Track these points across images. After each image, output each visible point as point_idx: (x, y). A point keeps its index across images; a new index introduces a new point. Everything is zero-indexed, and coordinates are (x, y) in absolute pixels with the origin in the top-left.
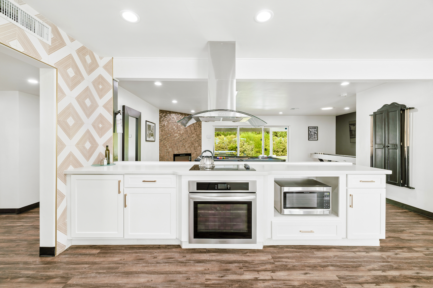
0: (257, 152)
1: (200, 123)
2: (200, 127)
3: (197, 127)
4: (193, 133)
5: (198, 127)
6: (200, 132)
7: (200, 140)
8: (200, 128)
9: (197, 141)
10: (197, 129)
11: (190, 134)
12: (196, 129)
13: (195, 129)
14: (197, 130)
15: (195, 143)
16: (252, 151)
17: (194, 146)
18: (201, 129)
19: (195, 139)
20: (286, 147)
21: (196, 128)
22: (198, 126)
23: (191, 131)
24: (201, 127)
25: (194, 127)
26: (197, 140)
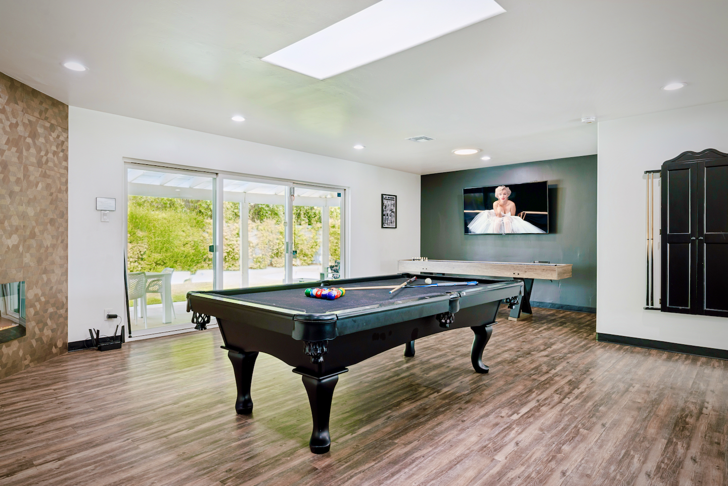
0: (157, 264)
1: (62, 138)
2: (61, 154)
3: (50, 155)
4: (32, 178)
5: (55, 153)
6: (63, 180)
7: (64, 215)
8: (64, 163)
9: (52, 221)
10: (50, 164)
11: (18, 181)
12: (47, 161)
13: (40, 164)
14: (51, 169)
15: (42, 232)
16: (140, 262)
17: (40, 246)
18: (66, 168)
19: (43, 211)
20: (234, 247)
21: (44, 159)
22: (54, 148)
23: (26, 169)
24: (66, 159)
25: (39, 150)
26: (51, 216)
